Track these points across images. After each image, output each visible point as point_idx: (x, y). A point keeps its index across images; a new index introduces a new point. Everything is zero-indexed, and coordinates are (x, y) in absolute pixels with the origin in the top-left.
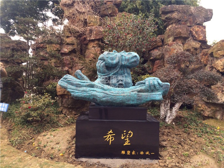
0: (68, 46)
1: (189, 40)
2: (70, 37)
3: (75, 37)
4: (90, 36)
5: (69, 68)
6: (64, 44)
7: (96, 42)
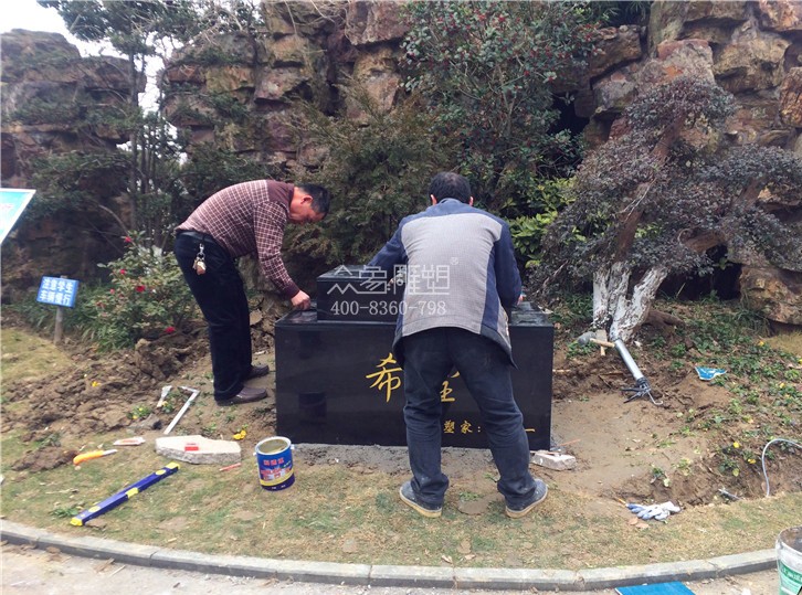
0: (281, 70)
1: (742, 33)
2: (287, 38)
3: (305, 35)
4: (362, 30)
5: (290, 155)
6: (266, 64)
7: (384, 54)
